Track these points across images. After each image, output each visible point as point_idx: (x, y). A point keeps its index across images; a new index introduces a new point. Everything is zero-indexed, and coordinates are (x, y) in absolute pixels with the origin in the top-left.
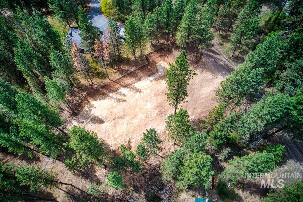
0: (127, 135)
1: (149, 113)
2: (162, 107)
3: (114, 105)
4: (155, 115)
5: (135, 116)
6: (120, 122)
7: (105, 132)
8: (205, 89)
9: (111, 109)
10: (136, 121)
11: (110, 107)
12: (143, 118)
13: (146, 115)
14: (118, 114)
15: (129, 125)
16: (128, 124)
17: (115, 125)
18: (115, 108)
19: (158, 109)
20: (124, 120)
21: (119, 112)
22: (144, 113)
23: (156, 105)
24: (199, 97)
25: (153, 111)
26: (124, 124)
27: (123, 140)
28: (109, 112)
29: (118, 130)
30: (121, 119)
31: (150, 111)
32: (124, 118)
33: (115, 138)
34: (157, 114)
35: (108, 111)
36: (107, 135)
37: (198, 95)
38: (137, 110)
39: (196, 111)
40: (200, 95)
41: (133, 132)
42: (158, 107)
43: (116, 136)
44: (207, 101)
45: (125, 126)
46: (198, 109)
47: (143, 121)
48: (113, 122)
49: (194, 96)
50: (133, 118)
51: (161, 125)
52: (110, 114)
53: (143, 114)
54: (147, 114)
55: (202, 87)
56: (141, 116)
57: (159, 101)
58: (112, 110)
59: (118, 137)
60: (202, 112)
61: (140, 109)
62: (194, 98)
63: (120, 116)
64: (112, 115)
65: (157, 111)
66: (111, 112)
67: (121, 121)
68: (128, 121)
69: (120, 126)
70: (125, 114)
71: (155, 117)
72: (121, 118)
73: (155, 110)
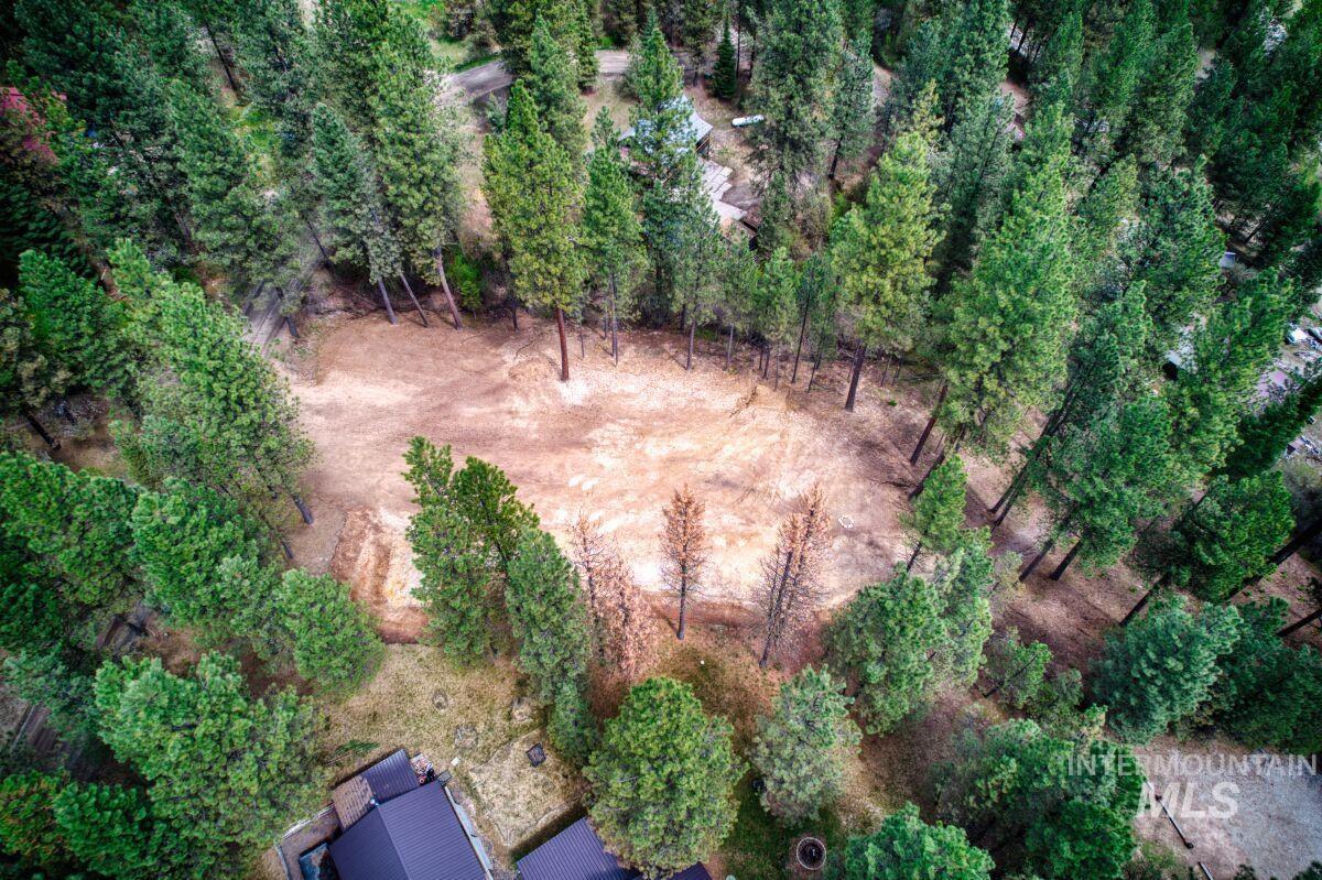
0: (739, 423)
1: (621, 444)
2: (568, 435)
3: (720, 541)
4: (609, 426)
5: (672, 461)
6: (737, 470)
7: (804, 469)
8: (381, 403)
9: (743, 536)
10: (683, 444)
11: (741, 543)
12: (654, 440)
13: (638, 441)
14: (729, 499)
15: (714, 447)
16: (717, 451)
17: (760, 471)
18: (725, 530)
19: (585, 438)
20: (722, 468)
21: (720, 503)
22: (640, 452)
23: (579, 455)
24: (424, 393)
25: (606, 442)
26: (731, 458)
27: (759, 418)
28: (757, 527)
29: (758, 452)
30: (728, 476)
31: (615, 445)
32: (717, 476)
33: (782, 436)
34: (600, 426)
35: (757, 534)
36: (802, 458)
37: (423, 398)
38: (653, 476)
39: (483, 365)
40: (416, 395)
41: (715, 418)
42: (578, 444)
43: (775, 438)
44: (420, 369)
45: (729, 450)
46: (471, 367)
47: (661, 431)
48: (760, 486)
49: (436, 404)
50: (684, 459)
51: (616, 391)
52: (753, 516)
53: (647, 451)
54: (631, 445)
55: (381, 409)
56: (655, 449)
57: (556, 459)
58: (741, 528)
59: (772, 432)
60: (468, 353)
61: (643, 471)
62: (443, 402)
63: (726, 489)
64: (754, 509)
65: (595, 434)
66: (750, 522)
67: (733, 472)
68: (710, 461)
69: (747, 458)
70: (702, 485)
71: (613, 421)
72: (726, 484)
73: (599, 440)
